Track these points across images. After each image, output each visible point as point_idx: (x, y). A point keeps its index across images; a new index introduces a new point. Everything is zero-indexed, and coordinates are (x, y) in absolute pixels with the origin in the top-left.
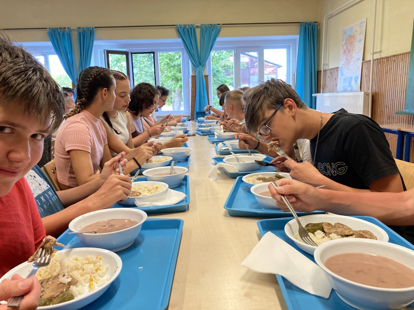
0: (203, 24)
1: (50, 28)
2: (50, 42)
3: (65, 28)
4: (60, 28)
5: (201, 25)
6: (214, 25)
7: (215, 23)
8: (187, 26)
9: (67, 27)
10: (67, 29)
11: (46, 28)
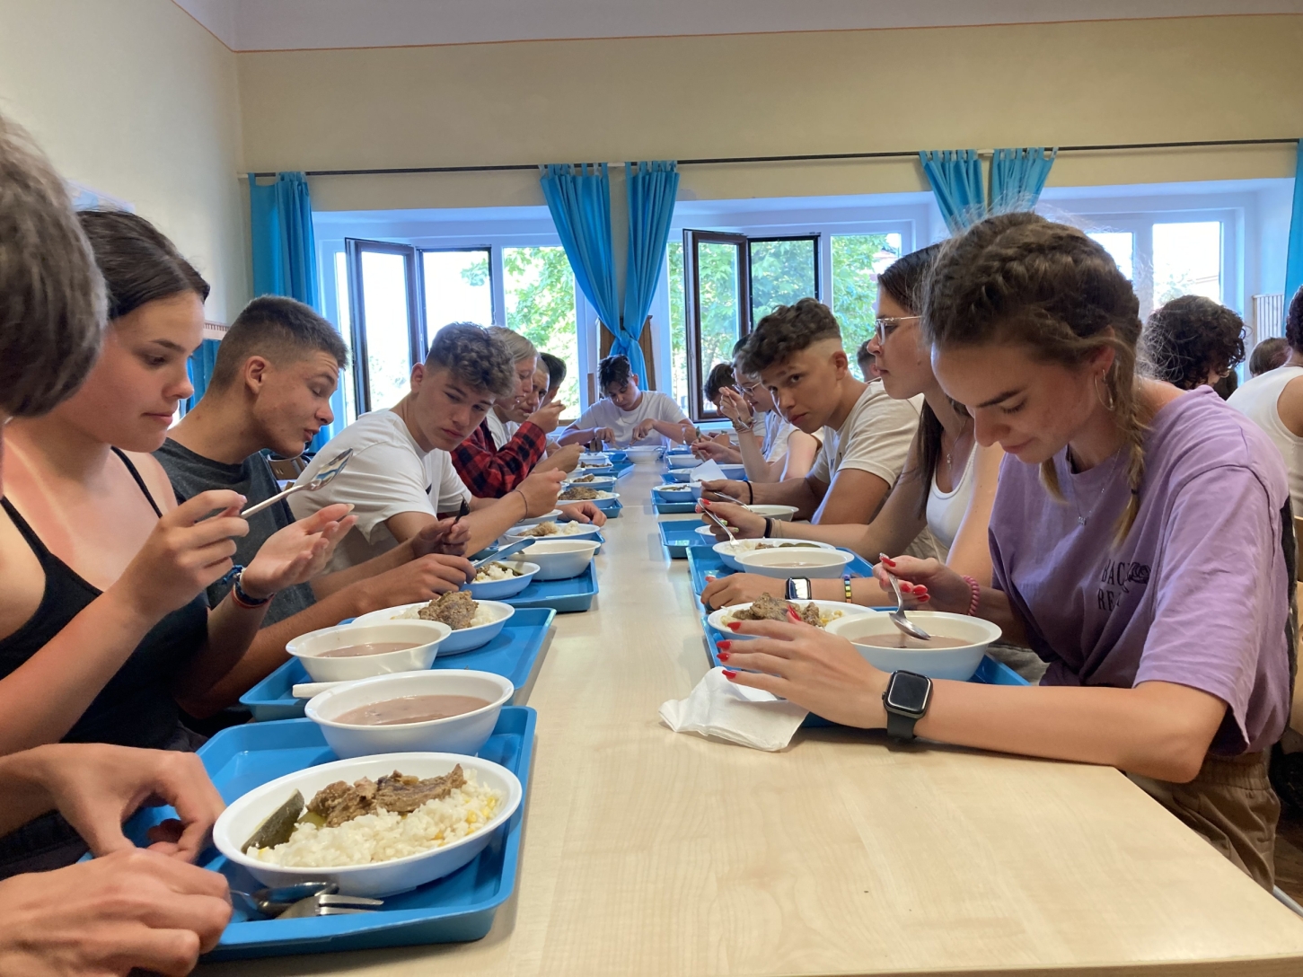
0: (1002, 148)
1: (546, 167)
2: (547, 207)
3: (590, 165)
4: (577, 166)
5: (996, 150)
6: (1036, 151)
7: (1037, 147)
8: (954, 157)
9: (596, 161)
10: (596, 167)
11: (536, 167)
